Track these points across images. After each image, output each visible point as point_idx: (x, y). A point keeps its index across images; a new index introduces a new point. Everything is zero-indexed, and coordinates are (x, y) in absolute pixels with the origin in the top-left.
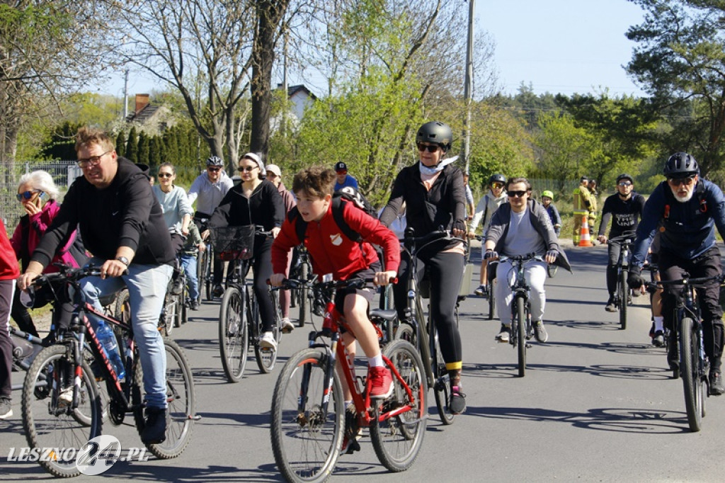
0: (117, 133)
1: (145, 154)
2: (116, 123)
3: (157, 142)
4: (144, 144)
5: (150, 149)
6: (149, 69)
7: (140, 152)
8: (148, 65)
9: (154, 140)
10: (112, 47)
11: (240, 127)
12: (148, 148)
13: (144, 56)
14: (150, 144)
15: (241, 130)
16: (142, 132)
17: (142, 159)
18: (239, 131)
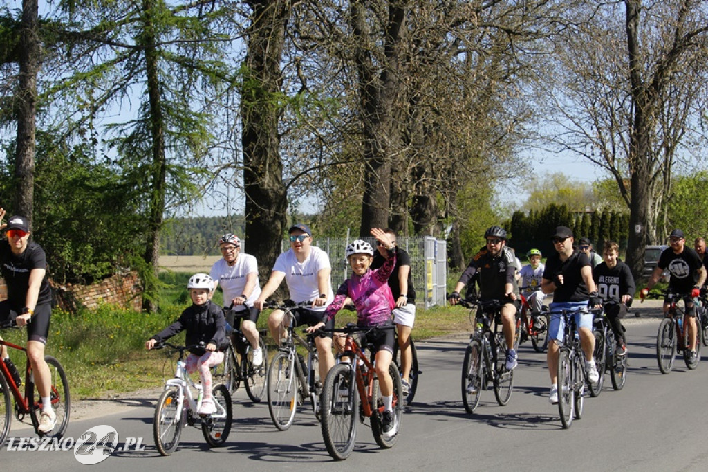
0: (601, 212)
1: (616, 230)
2: (600, 204)
3: (626, 219)
4: (615, 221)
5: (621, 225)
6: (585, 155)
7: (612, 228)
8: (584, 152)
9: (623, 217)
10: (552, 138)
11: (657, 203)
12: (618, 223)
13: (583, 144)
14: (620, 222)
15: (658, 206)
16: (613, 210)
17: (614, 234)
18: (656, 207)
